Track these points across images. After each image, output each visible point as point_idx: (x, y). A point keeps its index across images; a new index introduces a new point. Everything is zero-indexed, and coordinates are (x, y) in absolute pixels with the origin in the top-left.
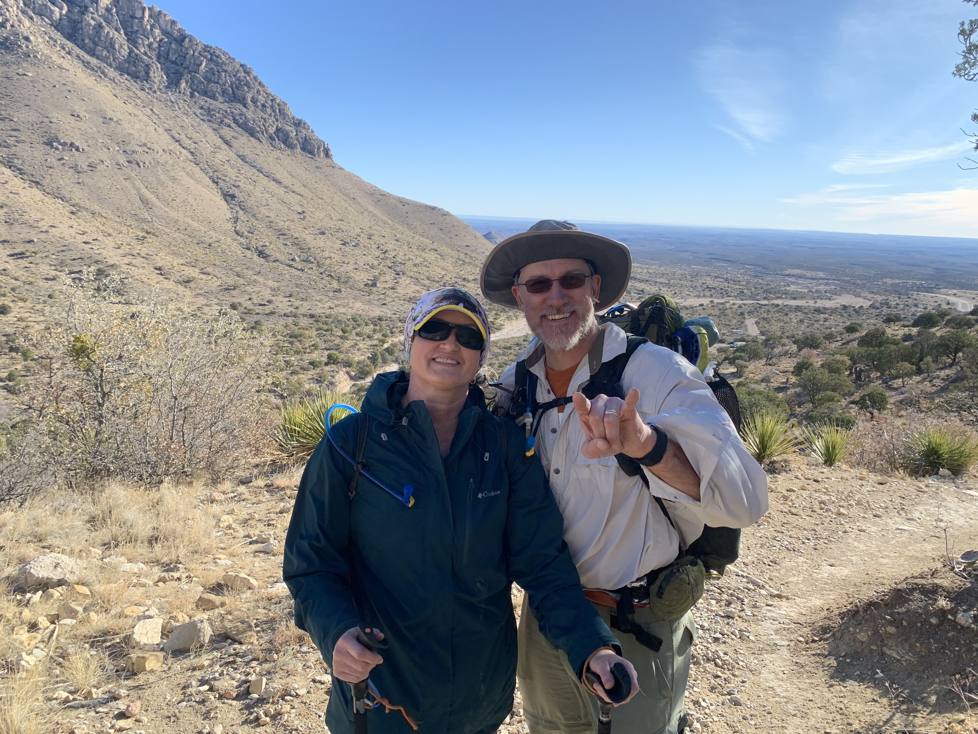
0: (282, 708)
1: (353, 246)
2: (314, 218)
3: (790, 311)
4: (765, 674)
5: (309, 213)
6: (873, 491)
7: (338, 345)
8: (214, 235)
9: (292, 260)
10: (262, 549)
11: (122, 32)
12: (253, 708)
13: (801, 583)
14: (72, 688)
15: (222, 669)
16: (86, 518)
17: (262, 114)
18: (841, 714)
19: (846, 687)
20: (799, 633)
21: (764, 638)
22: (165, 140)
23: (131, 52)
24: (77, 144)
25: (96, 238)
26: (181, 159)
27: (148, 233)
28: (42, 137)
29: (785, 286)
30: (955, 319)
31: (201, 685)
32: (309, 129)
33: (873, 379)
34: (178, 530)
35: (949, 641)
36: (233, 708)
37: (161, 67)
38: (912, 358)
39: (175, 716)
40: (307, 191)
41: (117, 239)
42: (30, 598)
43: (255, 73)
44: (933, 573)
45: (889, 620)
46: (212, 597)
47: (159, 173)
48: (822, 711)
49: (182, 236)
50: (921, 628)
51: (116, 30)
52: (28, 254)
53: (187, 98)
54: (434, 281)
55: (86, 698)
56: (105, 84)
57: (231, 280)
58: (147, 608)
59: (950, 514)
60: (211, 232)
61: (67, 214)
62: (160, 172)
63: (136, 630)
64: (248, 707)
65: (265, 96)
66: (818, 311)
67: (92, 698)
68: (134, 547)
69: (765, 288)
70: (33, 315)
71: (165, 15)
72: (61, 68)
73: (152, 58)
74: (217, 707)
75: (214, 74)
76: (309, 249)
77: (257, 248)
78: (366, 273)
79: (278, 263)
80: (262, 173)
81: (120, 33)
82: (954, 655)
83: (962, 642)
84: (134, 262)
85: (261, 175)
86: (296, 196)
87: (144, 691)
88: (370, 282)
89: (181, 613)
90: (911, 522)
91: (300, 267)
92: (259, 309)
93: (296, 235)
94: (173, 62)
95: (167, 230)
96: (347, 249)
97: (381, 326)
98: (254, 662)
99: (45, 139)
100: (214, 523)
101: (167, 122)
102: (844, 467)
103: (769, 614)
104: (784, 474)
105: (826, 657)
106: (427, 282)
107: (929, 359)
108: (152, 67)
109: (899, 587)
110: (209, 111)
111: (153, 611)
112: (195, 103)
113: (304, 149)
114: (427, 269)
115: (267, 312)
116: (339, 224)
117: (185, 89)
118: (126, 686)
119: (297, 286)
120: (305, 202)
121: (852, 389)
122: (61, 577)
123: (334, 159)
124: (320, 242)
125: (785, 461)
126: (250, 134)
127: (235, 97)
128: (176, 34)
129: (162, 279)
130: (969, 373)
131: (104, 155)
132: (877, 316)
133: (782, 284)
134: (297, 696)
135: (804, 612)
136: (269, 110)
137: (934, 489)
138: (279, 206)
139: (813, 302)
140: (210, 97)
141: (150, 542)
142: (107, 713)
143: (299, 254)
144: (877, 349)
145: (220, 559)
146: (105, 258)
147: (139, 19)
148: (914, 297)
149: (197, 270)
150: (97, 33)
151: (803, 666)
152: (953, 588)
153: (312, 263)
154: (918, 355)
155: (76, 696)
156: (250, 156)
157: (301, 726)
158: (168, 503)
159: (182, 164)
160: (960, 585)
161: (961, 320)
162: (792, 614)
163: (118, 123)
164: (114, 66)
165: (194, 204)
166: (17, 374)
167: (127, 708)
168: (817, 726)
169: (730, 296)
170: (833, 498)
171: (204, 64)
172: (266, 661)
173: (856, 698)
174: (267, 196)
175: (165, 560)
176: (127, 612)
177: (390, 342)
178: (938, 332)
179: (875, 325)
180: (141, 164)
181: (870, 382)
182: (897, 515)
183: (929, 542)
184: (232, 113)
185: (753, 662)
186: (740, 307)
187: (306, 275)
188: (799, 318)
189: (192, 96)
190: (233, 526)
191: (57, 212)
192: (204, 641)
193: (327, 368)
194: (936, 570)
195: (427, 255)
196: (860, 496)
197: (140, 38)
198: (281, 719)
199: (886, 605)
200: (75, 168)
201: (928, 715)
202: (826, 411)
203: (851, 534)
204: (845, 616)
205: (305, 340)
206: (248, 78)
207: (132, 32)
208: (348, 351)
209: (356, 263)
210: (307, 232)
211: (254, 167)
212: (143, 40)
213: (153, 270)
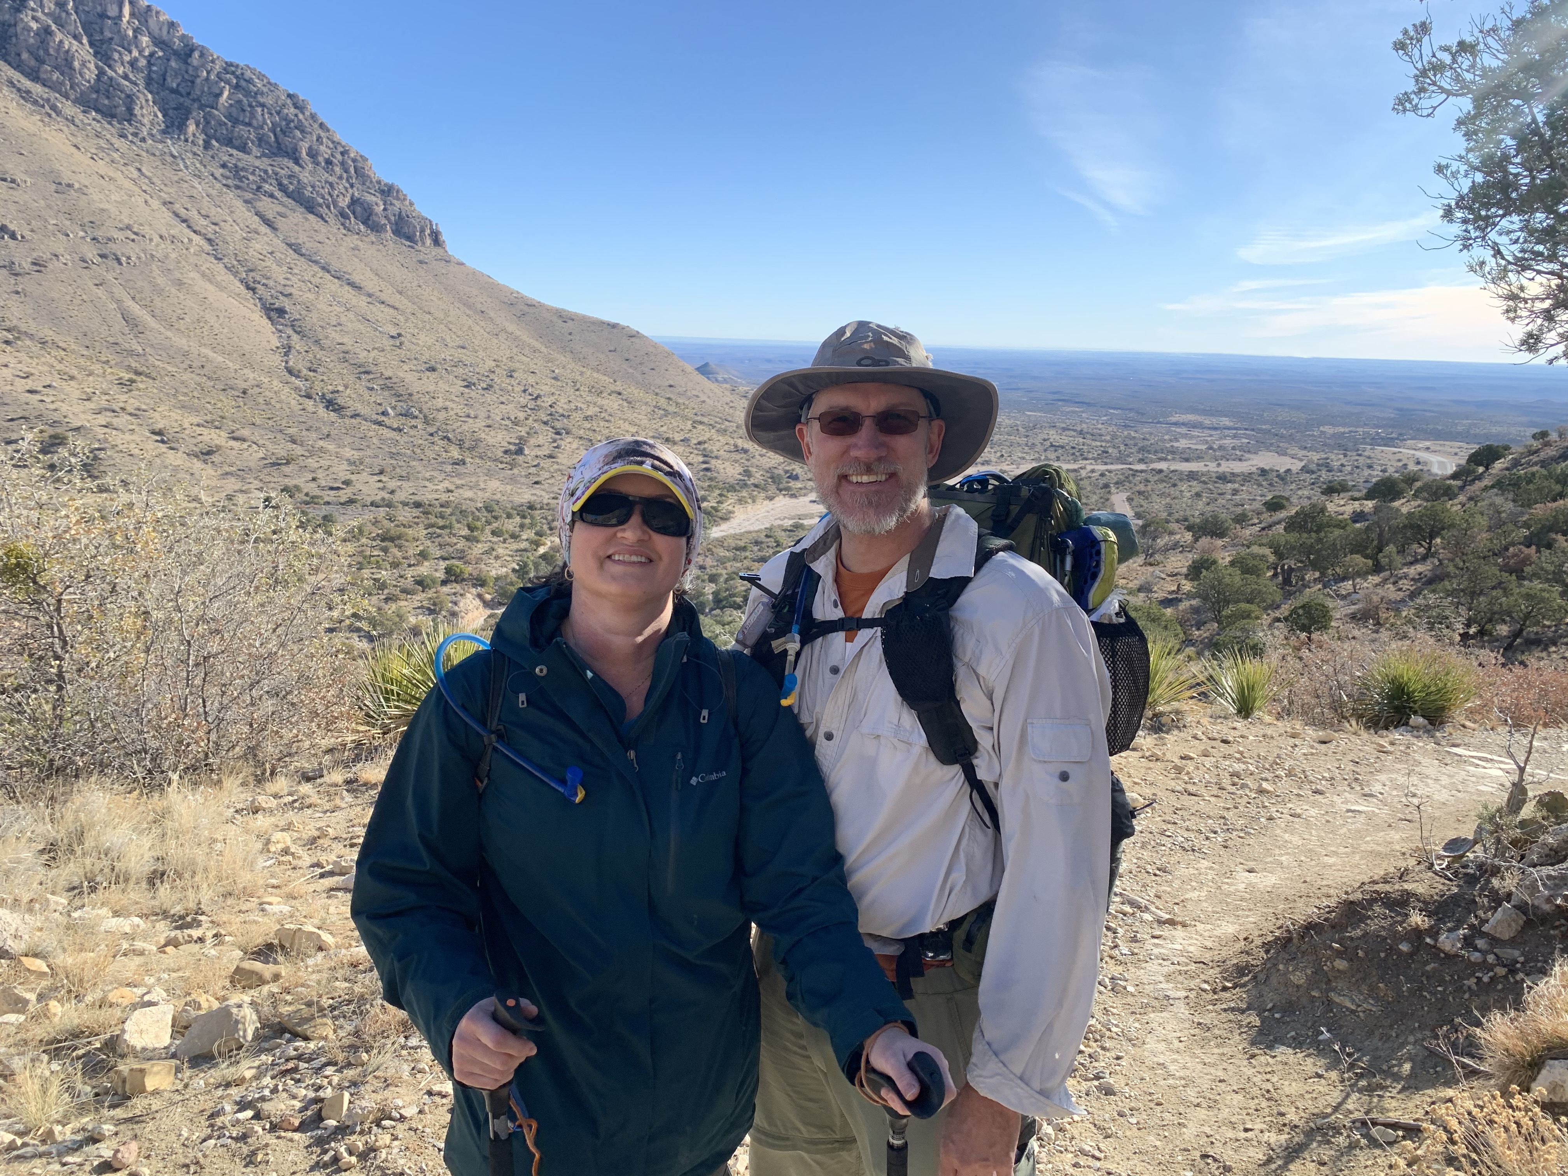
0: (376, 1141)
1: (484, 389)
2: (418, 344)
3: (1181, 480)
4: (1151, 1043)
5: (408, 336)
6: (1312, 754)
7: (463, 551)
8: (251, 376)
9: (383, 413)
10: (341, 885)
11: (85, 40)
12: (329, 1143)
13: (1205, 901)
14: (20, 1127)
15: (274, 1082)
16: (40, 845)
17: (326, 175)
18: (1268, 1099)
19: (1275, 1057)
20: (1203, 977)
21: (1148, 989)
22: (163, 220)
23: (101, 73)
24: (12, 227)
25: (48, 383)
26: (192, 250)
27: (138, 373)
29: (1171, 440)
30: (1430, 487)
31: (240, 1111)
32: (405, 199)
33: (1309, 581)
34: (199, 860)
35: (1428, 978)
36: (295, 1144)
37: (154, 98)
38: (1367, 548)
39: (198, 1163)
40: (405, 301)
41: (84, 385)
43: (312, 108)
44: (1402, 875)
45: (1337, 950)
46: (258, 966)
47: (154, 274)
48: (1240, 1097)
49: (198, 378)
50: (1385, 960)
51: (75, 37)
53: (199, 150)
55: (44, 1142)
56: (57, 127)
57: (282, 449)
58: (145, 990)
59: (1427, 785)
60: (245, 371)
62: (156, 272)
63: (128, 1026)
64: (320, 1142)
65: (331, 146)
66: (1223, 478)
67: (54, 1142)
68: (123, 891)
69: (1140, 445)
71: (158, 13)
73: (136, 84)
74: (267, 1145)
75: (244, 111)
76: (410, 395)
77: (323, 395)
78: (504, 432)
79: (358, 420)
80: (329, 272)
81: (82, 43)
82: (1437, 999)
83: (1448, 978)
84: (116, 421)
85: (327, 276)
86: (387, 309)
87: (144, 1125)
88: (512, 448)
89: (204, 996)
90: (1370, 799)
91: (395, 426)
92: (329, 496)
93: (388, 374)
94: (173, 91)
95: (170, 369)
96: (473, 394)
97: (532, 518)
98: (329, 1068)
100: (259, 846)
101: (166, 189)
102: (1268, 719)
103: (1156, 951)
104: (1176, 732)
105: (1243, 1012)
107: (1391, 548)
108: (138, 98)
109: (1351, 898)
110: (237, 172)
111: (157, 995)
112: (213, 157)
113: (397, 232)
114: (607, 424)
115: (342, 501)
116: (459, 354)
117: (194, 135)
118: (112, 1118)
119: (392, 455)
120: (402, 318)
121: (1278, 598)
123: (448, 249)
124: (429, 383)
125: (1177, 712)
126: (306, 208)
127: (279, 148)
128: (177, 44)
129: (164, 450)
130: (1451, 569)
131: (58, 245)
132: (1313, 484)
133: (1166, 437)
134: (402, 1118)
135: (1209, 944)
136: (337, 169)
137: (1402, 748)
138: (357, 326)
139: (1214, 464)
140: (237, 148)
141: (151, 882)
142: (81, 1165)
143: (394, 403)
144: (1313, 535)
145: (270, 904)
146: (65, 417)
147: (114, 19)
148: (1366, 454)
149: (224, 434)
150: (42, 42)
151: (1209, 1029)
152: (1432, 896)
153: (417, 417)
154: (1375, 543)
155: (27, 1139)
156: (308, 245)
157: (410, 1168)
158: (181, 815)
159: (193, 259)
160: (1441, 890)
161: (1438, 488)
162: (1191, 949)
163: (82, 191)
164: (73, 97)
165: (217, 325)
167: (115, 1155)
168: (1233, 1120)
169: (1086, 459)
170: (1251, 768)
171: (226, 94)
172: (349, 1065)
173: (1290, 1074)
174: (338, 309)
175: (178, 909)
176: (113, 997)
177: (549, 544)
178: (1405, 506)
179: (1309, 498)
180: (124, 259)
181: (1305, 586)
182: (1348, 789)
183: (1397, 829)
184: (276, 174)
185: (1133, 1025)
186: (1102, 475)
187: (406, 438)
188: (1194, 491)
189: (207, 146)
190: (292, 850)
192: (244, 1037)
193: (446, 589)
194: (1406, 870)
195: (605, 402)
196: (1292, 762)
197: (116, 50)
198: (375, 1158)
199: (1333, 927)
200: (10, 267)
201: (1398, 1093)
202: (1238, 634)
203: (1279, 821)
204: (1271, 947)
205: (407, 544)
206: (301, 116)
207: (102, 42)
208: (478, 561)
209: (489, 417)
210: (406, 367)
211: (316, 262)
212: (120, 54)
213: (149, 435)
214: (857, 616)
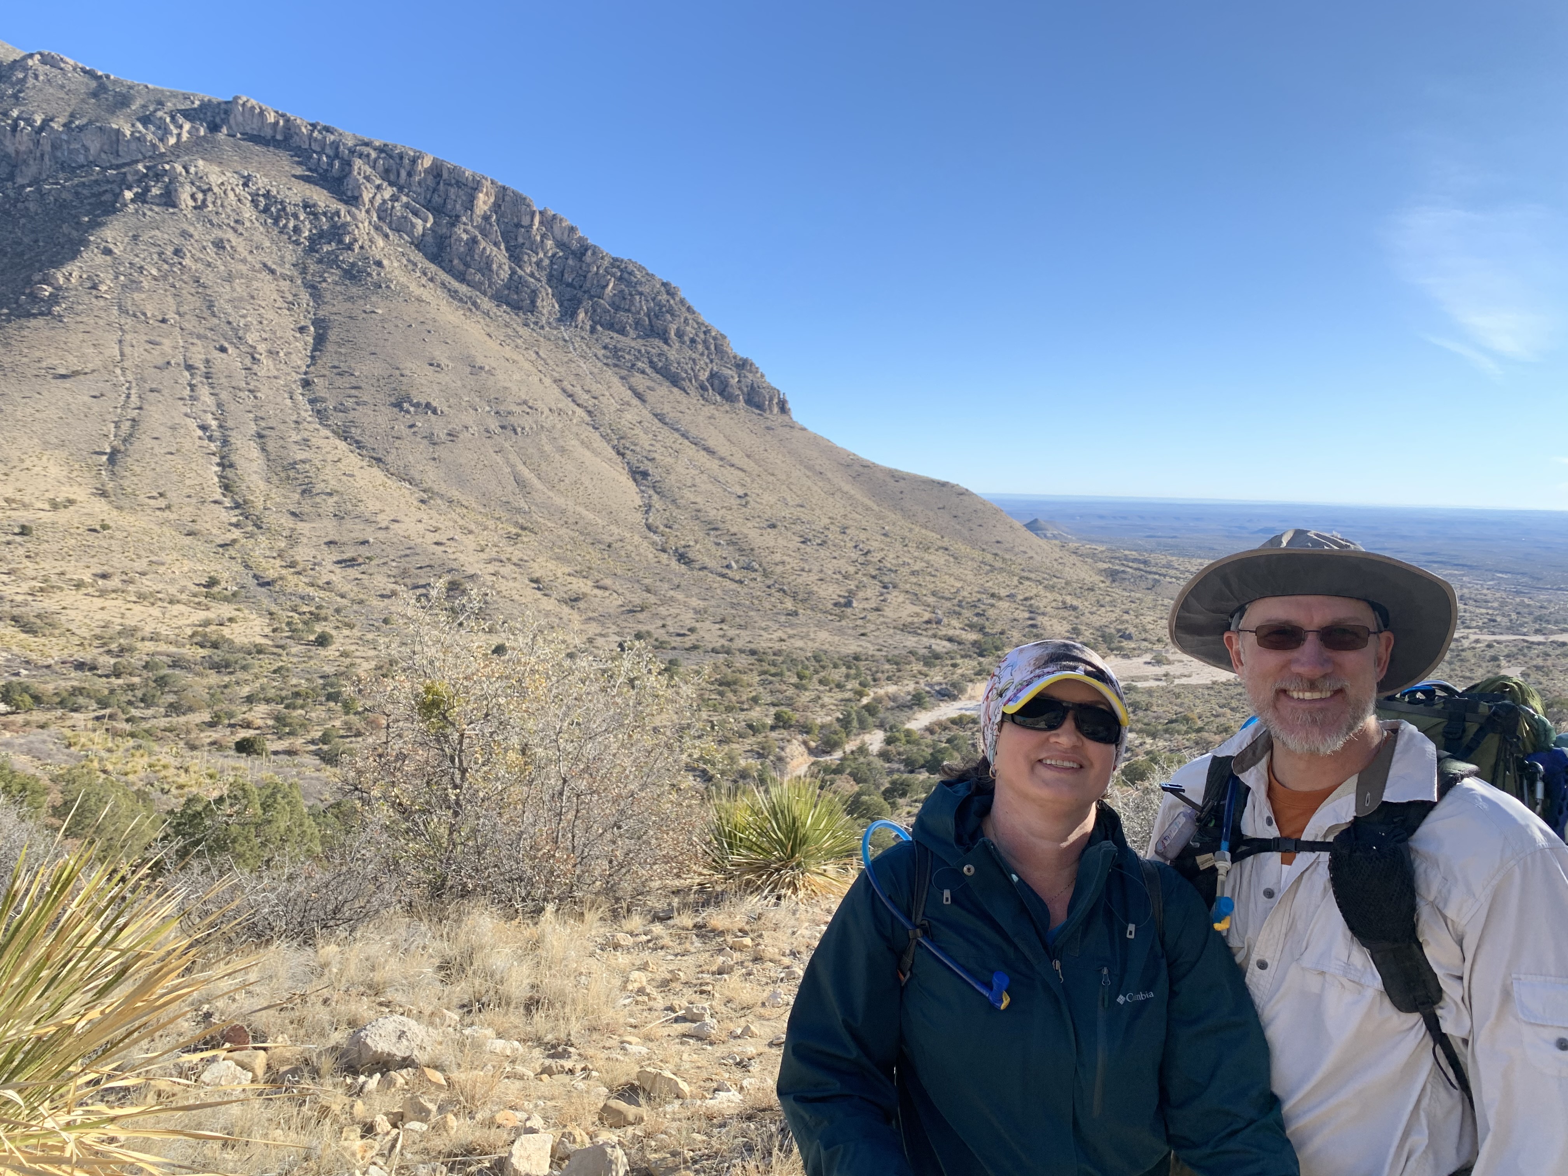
1: (818, 545)
2: (761, 504)
5: (754, 496)
7: (791, 698)
8: (616, 531)
9: (727, 567)
10: (692, 1032)
11: (503, 247)
16: (437, 962)
17: (690, 352)
22: (553, 396)
23: (513, 273)
24: (434, 404)
25: (451, 536)
26: (575, 421)
27: (523, 528)
28: (390, 395)
32: (757, 372)
34: (568, 991)
37: (553, 292)
40: (752, 464)
41: (480, 538)
42: (364, 1083)
43: (682, 294)
46: (622, 1106)
47: (543, 442)
49: (572, 533)
51: (495, 244)
52: (360, 560)
53: (586, 334)
54: (943, 598)
56: (475, 319)
57: (638, 598)
58: (527, 1116)
60: (612, 527)
61: (415, 503)
62: (544, 440)
63: (514, 1150)
65: (696, 326)
68: (506, 1014)
69: (1537, 614)
70: (361, 648)
71: (561, 220)
72: (419, 300)
73: (540, 281)
75: (624, 299)
76: (752, 550)
77: (677, 549)
78: (836, 586)
79: (706, 572)
80: (687, 438)
81: (500, 249)
84: (502, 570)
85: (686, 442)
86: (736, 472)
88: (842, 600)
89: (578, 1129)
91: (737, 578)
92: (676, 641)
93: (733, 530)
94: (569, 285)
95: (549, 524)
96: (808, 550)
97: (857, 668)
99: (393, 400)
100: (619, 983)
101: (557, 369)
106: (931, 600)
108: (540, 292)
110: (616, 352)
111: (537, 1122)
112: (597, 340)
113: (749, 402)
114: (932, 579)
115: (687, 646)
116: (798, 512)
117: (583, 322)
119: (733, 606)
120: (748, 480)
122: (407, 1055)
123: (792, 416)
124: (769, 539)
126: (672, 382)
127: (652, 330)
128: (575, 245)
129: (540, 596)
131: (468, 418)
136: (700, 347)
138: (710, 487)
140: (618, 332)
141: (528, 1008)
143: (737, 557)
145: (630, 1043)
146: (462, 566)
147: (526, 227)
149: (590, 583)
150: (469, 250)
153: (756, 571)
156: (671, 415)
158: (552, 946)
159: (575, 429)
163: (490, 373)
164: (489, 294)
165: (590, 486)
166: (334, 733)
169: (1469, 628)
171: (611, 285)
174: (694, 472)
175: (549, 1037)
176: (500, 1118)
177: (872, 694)
180: (519, 430)
184: (648, 353)
186: (1490, 646)
187: (746, 590)
189: (593, 330)
190: (648, 991)
191: (403, 500)
193: (774, 735)
195: (932, 557)
197: (526, 253)
200: (431, 439)
205: (741, 689)
206: (672, 302)
207: (515, 247)
208: (805, 708)
209: (822, 571)
210: (749, 524)
211: (677, 430)
212: (529, 256)
213: (527, 582)
214: (1295, 837)
